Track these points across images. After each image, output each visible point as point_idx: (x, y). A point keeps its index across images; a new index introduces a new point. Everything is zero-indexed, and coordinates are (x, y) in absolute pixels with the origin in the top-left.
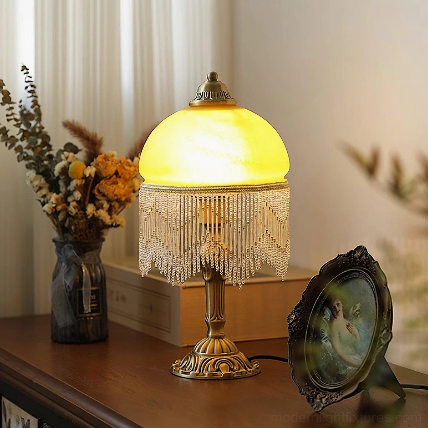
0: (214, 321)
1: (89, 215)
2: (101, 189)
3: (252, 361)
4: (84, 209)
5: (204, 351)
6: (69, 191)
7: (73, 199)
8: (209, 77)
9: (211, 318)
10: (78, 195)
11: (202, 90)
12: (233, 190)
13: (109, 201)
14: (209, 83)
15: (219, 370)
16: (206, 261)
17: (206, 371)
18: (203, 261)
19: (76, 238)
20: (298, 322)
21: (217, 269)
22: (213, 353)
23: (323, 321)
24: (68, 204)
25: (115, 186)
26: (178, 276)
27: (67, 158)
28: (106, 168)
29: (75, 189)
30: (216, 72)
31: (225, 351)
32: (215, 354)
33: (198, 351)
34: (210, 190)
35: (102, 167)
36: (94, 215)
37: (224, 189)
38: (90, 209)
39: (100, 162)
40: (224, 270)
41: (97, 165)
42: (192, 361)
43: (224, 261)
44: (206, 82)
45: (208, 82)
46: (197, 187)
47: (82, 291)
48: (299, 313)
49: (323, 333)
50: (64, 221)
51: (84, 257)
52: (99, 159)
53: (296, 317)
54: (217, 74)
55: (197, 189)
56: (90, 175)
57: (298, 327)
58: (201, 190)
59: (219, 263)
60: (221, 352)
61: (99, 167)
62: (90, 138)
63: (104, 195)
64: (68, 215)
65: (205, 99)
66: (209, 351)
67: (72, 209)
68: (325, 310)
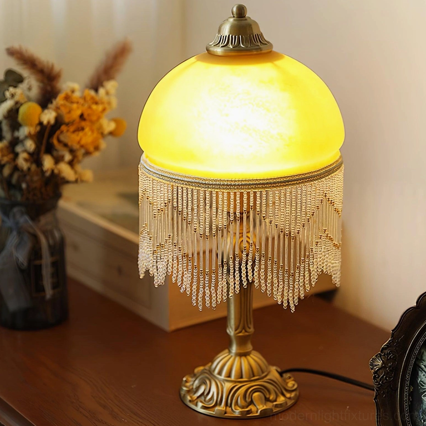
0: (241, 334)
1: (46, 171)
2: (62, 138)
3: (284, 375)
4: (39, 163)
5: (228, 375)
6: (18, 138)
7: (23, 149)
8: (235, 13)
9: (236, 330)
10: (30, 145)
11: (226, 31)
12: (285, 183)
13: (72, 151)
14: (236, 22)
15: (252, 402)
16: (248, 280)
17: (235, 405)
18: (244, 280)
19: (27, 199)
20: (387, 370)
21: (264, 289)
22: (242, 377)
23: (422, 369)
24: (16, 155)
25: (81, 134)
26: (207, 299)
27: (13, 96)
28: (69, 112)
29: (26, 137)
30: (243, 4)
31: (256, 373)
32: (244, 379)
33: (220, 373)
34: (255, 184)
35: (63, 111)
36: (53, 171)
37: (275, 183)
38: (48, 162)
39: (62, 105)
40: (272, 289)
41: (57, 109)
42: (214, 389)
43: (272, 278)
44: (231, 20)
45: (234, 20)
46: (236, 181)
47: (40, 266)
48: (387, 357)
49: (423, 386)
50: (11, 175)
51: (39, 221)
52: (59, 100)
53: (383, 363)
54: (245, 7)
55: (237, 183)
56: (49, 122)
57: (386, 378)
58: (241, 185)
59: (266, 281)
60: (252, 376)
61: (59, 111)
62: (46, 70)
63: (66, 145)
64: (16, 168)
65: (233, 47)
66: (235, 376)
67: (22, 162)
68: (423, 353)
